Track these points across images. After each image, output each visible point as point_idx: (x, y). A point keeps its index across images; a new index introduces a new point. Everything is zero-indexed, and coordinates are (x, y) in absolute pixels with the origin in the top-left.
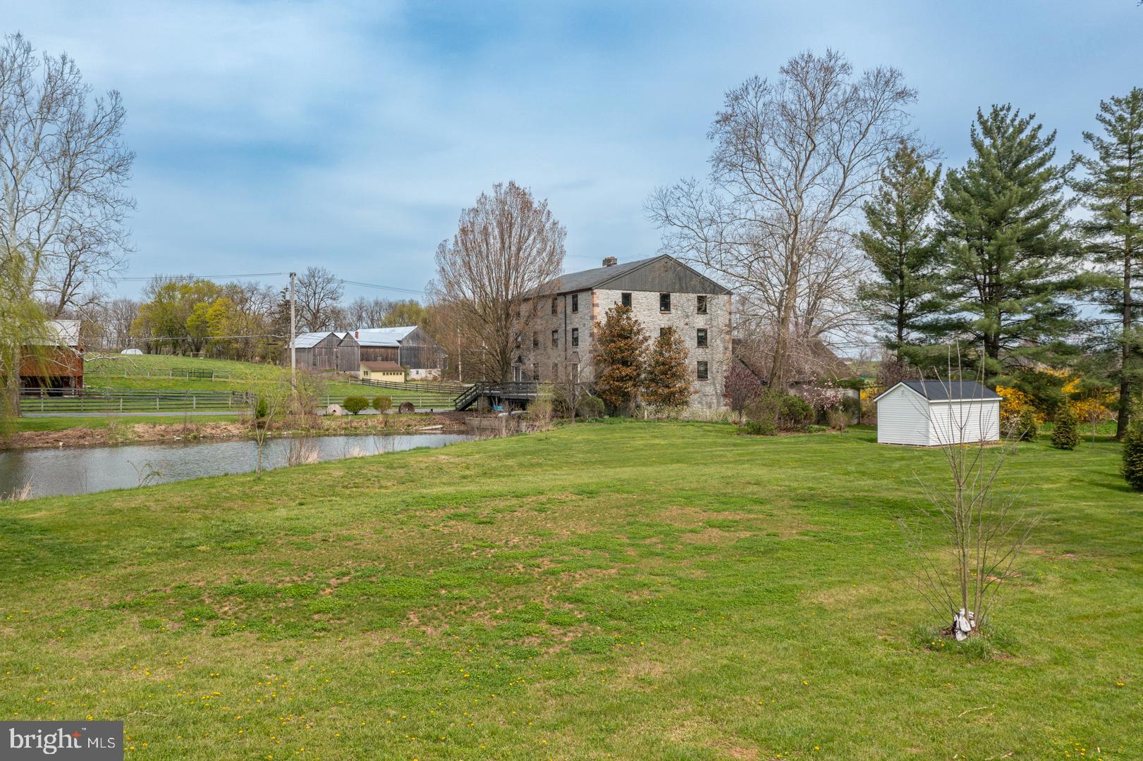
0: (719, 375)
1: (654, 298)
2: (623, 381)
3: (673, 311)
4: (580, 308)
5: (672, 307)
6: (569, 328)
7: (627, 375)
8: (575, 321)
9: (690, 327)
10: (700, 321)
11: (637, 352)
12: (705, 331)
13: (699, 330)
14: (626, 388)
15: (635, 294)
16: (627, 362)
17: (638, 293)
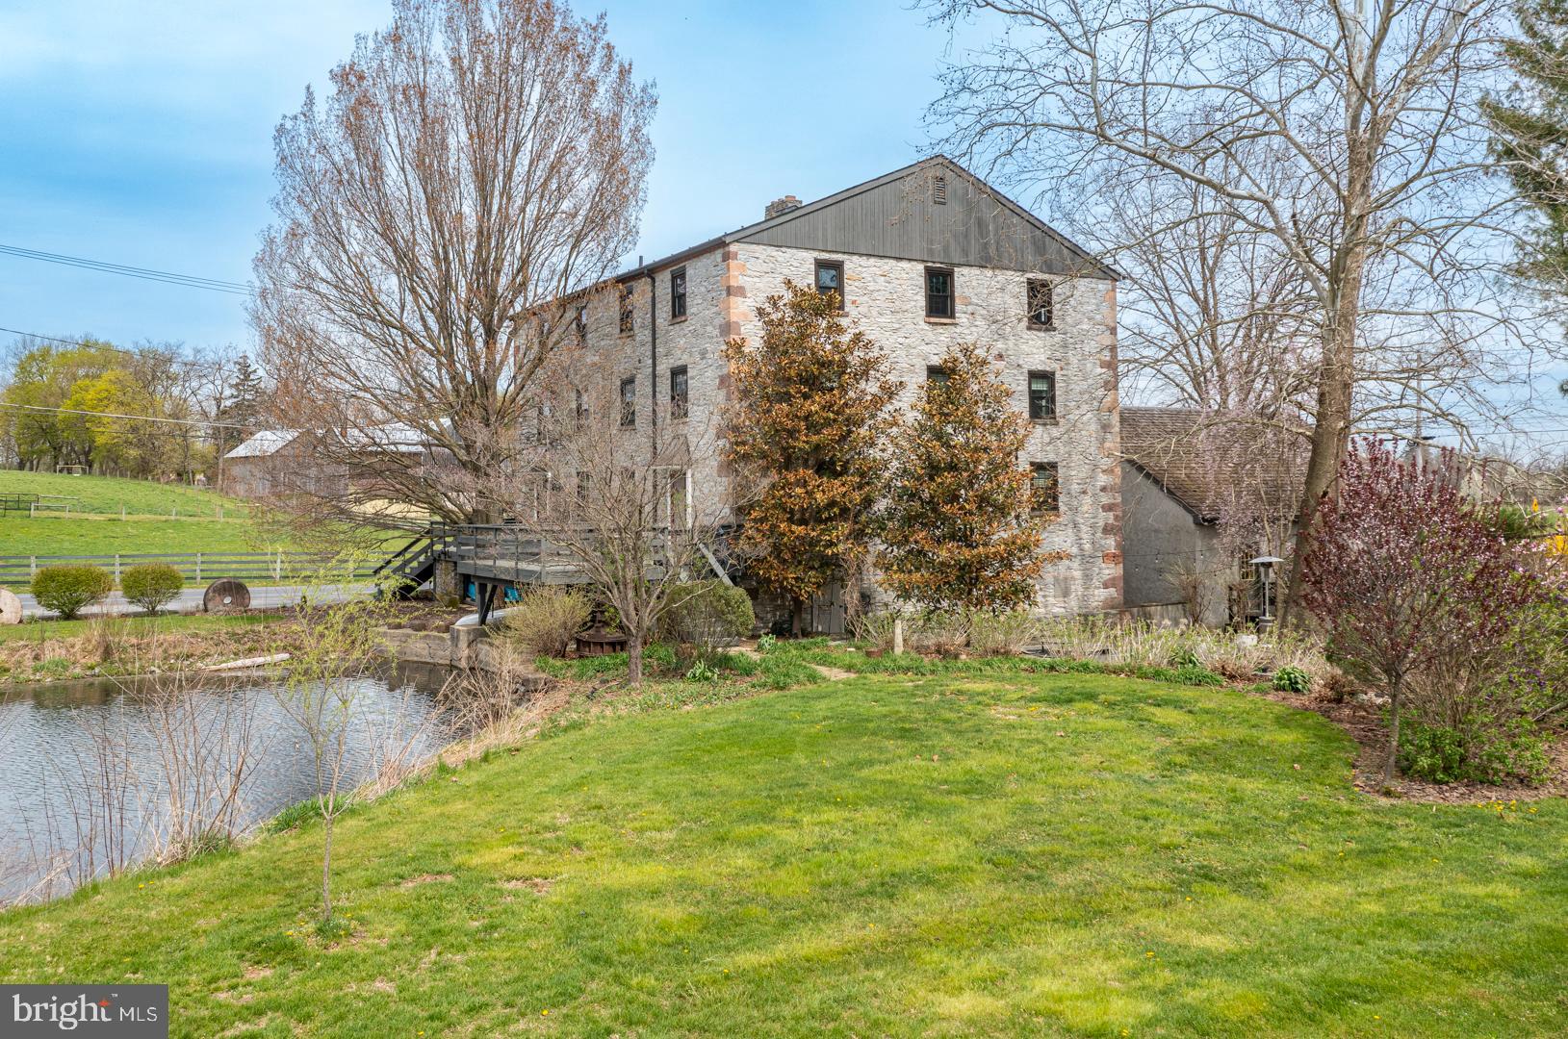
0: (1087, 500)
1: (909, 279)
2: (820, 521)
3: (961, 318)
4: (693, 306)
5: (958, 307)
6: (664, 368)
7: (832, 504)
8: (681, 345)
9: (1009, 365)
10: (1035, 350)
11: (863, 431)
12: (1047, 377)
13: (1034, 375)
14: (831, 544)
15: (852, 265)
16: (832, 462)
17: (863, 261)
